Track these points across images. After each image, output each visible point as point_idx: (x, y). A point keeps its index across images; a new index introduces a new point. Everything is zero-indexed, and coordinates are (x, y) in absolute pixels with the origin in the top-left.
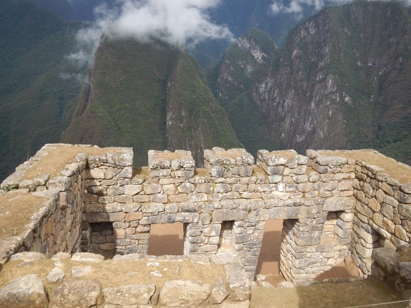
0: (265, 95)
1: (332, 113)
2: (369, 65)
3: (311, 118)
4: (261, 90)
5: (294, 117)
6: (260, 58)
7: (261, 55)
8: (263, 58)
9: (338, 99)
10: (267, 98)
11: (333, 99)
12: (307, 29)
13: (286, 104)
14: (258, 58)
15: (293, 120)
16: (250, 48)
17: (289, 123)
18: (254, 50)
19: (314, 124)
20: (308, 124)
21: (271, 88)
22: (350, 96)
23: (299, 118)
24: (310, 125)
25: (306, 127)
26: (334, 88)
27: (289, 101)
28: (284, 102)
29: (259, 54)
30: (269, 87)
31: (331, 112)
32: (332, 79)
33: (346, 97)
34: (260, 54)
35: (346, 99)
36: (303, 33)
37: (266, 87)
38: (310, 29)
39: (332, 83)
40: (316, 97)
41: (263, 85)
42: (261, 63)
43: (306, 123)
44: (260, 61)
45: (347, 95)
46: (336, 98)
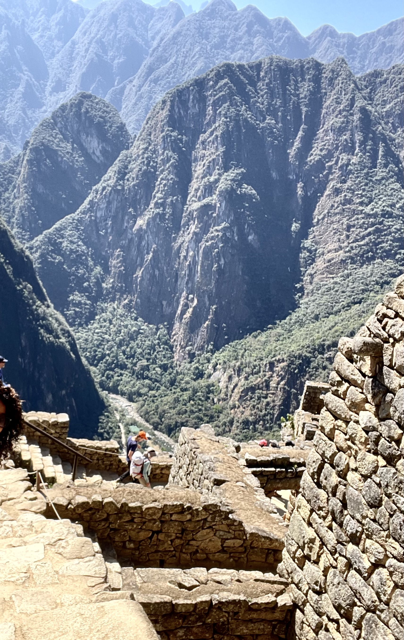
1: (225, 263)
2: (291, 177)
5: (158, 269)
6: (98, 153)
7: (100, 147)
8: (104, 152)
9: (236, 238)
11: (228, 237)
13: (143, 243)
14: (94, 153)
15: (157, 272)
16: (79, 132)
18: (87, 136)
19: (193, 282)
21: (117, 212)
22: (256, 233)
23: (167, 270)
24: (187, 283)
29: (96, 144)
30: (113, 210)
32: (227, 201)
33: (249, 234)
34: (99, 144)
35: (250, 238)
36: (177, 110)
37: (107, 209)
38: (190, 104)
39: (226, 208)
41: (103, 206)
42: (99, 162)
43: (179, 280)
44: (98, 158)
45: (251, 231)
46: (233, 236)
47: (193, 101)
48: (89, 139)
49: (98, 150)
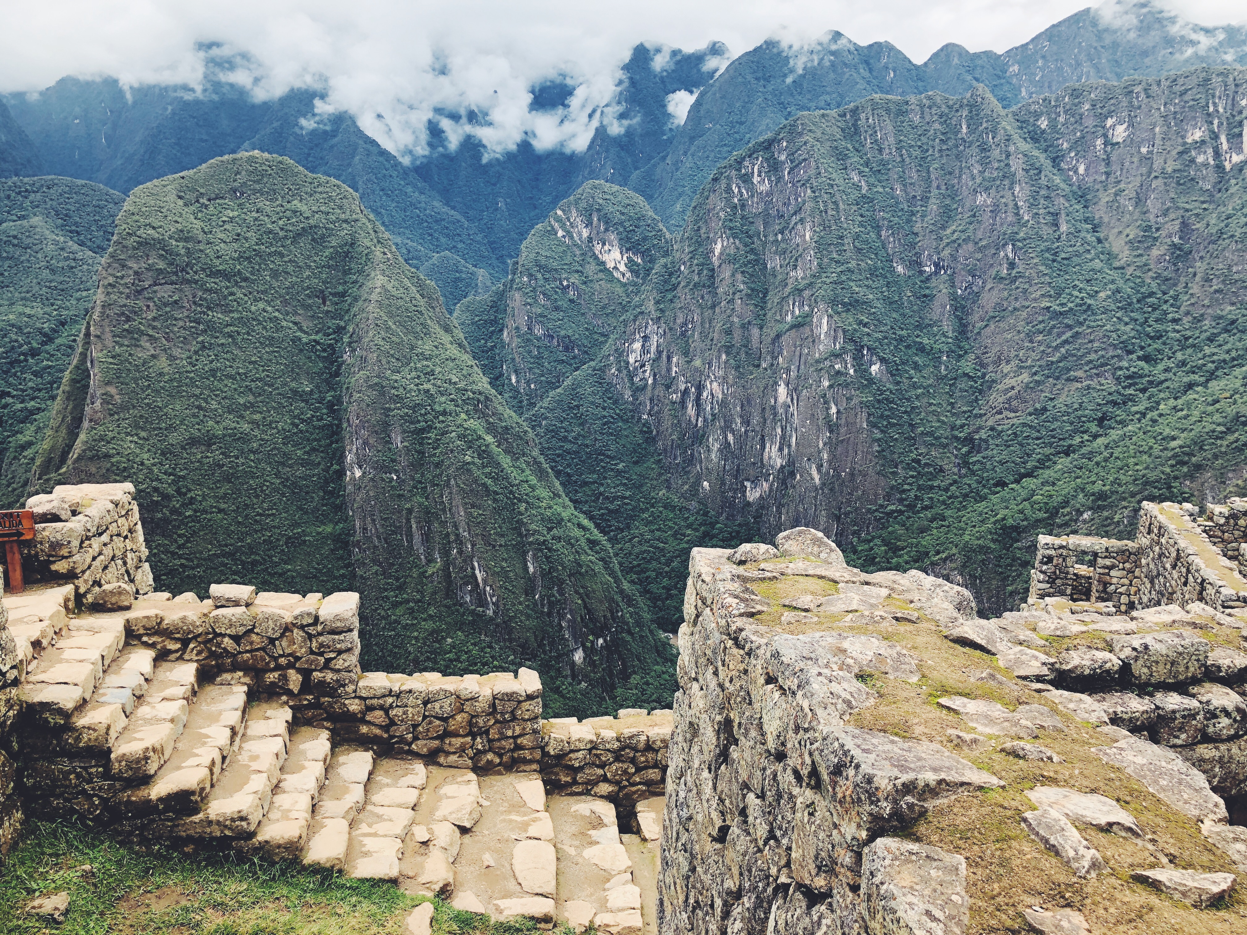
0: (645, 371)
1: (838, 412)
2: (927, 269)
3: (779, 431)
4: (631, 360)
5: (733, 432)
6: (622, 268)
7: (625, 258)
8: (630, 264)
9: (852, 372)
10: (650, 381)
11: (838, 373)
12: (746, 179)
13: (705, 394)
14: (615, 268)
15: (730, 438)
16: (590, 240)
17: (719, 450)
18: (604, 243)
19: (789, 446)
20: (775, 448)
21: (659, 352)
22: (883, 360)
23: (746, 431)
24: (781, 449)
25: (770, 458)
26: (835, 338)
27: (715, 384)
28: (700, 388)
29: (618, 255)
30: (653, 349)
31: (834, 410)
32: (830, 316)
33: (871, 363)
34: (622, 254)
35: (875, 369)
36: (736, 191)
37: (644, 350)
38: (756, 179)
39: (829, 329)
40: (788, 370)
41: (637, 346)
42: (625, 280)
43: (768, 445)
44: (624, 275)
45: (874, 358)
46: (846, 367)
47: (759, 176)
48: (606, 247)
49: (623, 262)
